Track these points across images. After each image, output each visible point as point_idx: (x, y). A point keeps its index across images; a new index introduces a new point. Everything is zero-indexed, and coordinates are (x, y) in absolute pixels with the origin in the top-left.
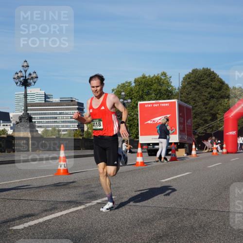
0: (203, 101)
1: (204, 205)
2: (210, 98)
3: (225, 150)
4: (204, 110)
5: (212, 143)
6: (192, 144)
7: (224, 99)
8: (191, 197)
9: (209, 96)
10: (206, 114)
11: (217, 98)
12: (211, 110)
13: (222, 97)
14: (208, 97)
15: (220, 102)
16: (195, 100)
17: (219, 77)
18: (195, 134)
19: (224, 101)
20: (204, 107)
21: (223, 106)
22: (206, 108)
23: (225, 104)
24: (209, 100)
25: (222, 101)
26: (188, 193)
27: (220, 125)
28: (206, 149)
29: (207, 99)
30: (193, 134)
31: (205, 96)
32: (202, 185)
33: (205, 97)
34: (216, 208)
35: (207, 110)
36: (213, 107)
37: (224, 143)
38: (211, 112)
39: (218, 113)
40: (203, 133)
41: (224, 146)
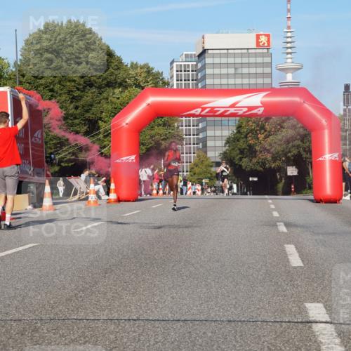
0: (70, 92)
1: (57, 310)
2: (84, 87)
3: (113, 196)
4: (71, 112)
5: (87, 182)
6: (44, 184)
7: (114, 88)
8: (31, 294)
9: (82, 81)
10: (77, 121)
11: (100, 88)
12: (87, 111)
13: (110, 85)
14: (80, 84)
15: (105, 95)
16: (52, 90)
17: (103, 41)
18: (50, 162)
19: (114, 94)
20: (72, 106)
21: (112, 102)
22: (76, 108)
23: (115, 100)
24: (83, 90)
25: (109, 92)
26: (26, 287)
27: (105, 143)
28: (75, 194)
29: (78, 89)
30: (47, 162)
31: (74, 81)
32: (59, 268)
33: (73, 84)
34: (82, 315)
35: (78, 111)
36: (91, 105)
37: (112, 180)
38: (87, 115)
39: (100, 119)
40: (70, 161)
41: (113, 186)
